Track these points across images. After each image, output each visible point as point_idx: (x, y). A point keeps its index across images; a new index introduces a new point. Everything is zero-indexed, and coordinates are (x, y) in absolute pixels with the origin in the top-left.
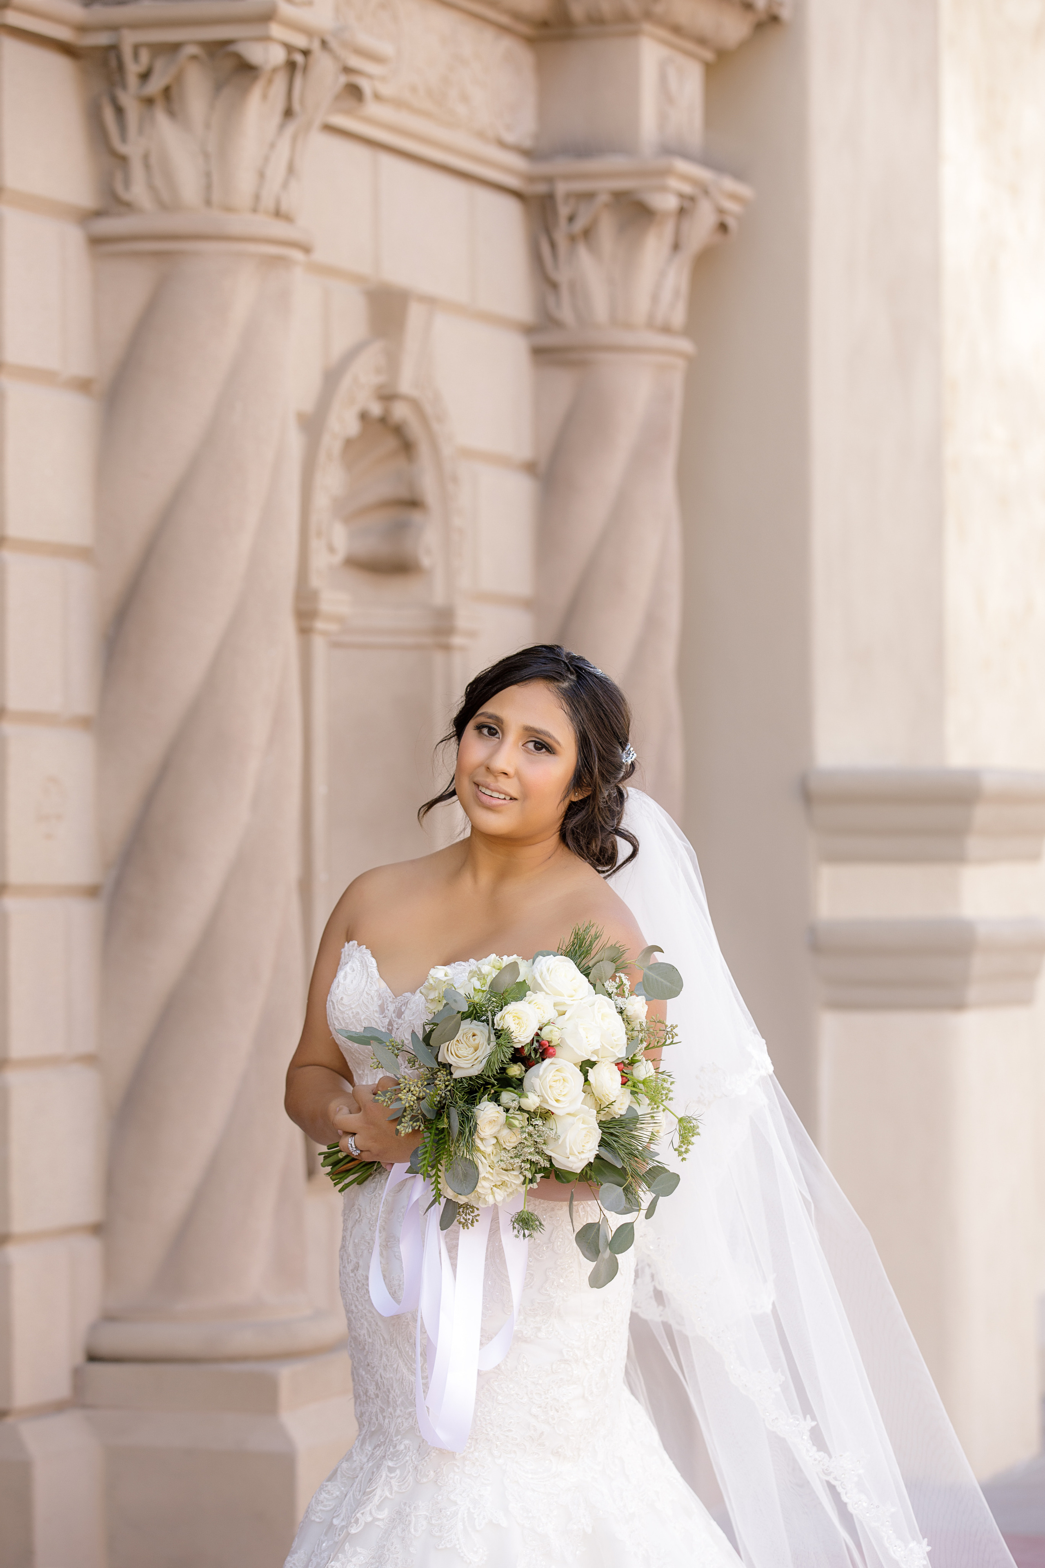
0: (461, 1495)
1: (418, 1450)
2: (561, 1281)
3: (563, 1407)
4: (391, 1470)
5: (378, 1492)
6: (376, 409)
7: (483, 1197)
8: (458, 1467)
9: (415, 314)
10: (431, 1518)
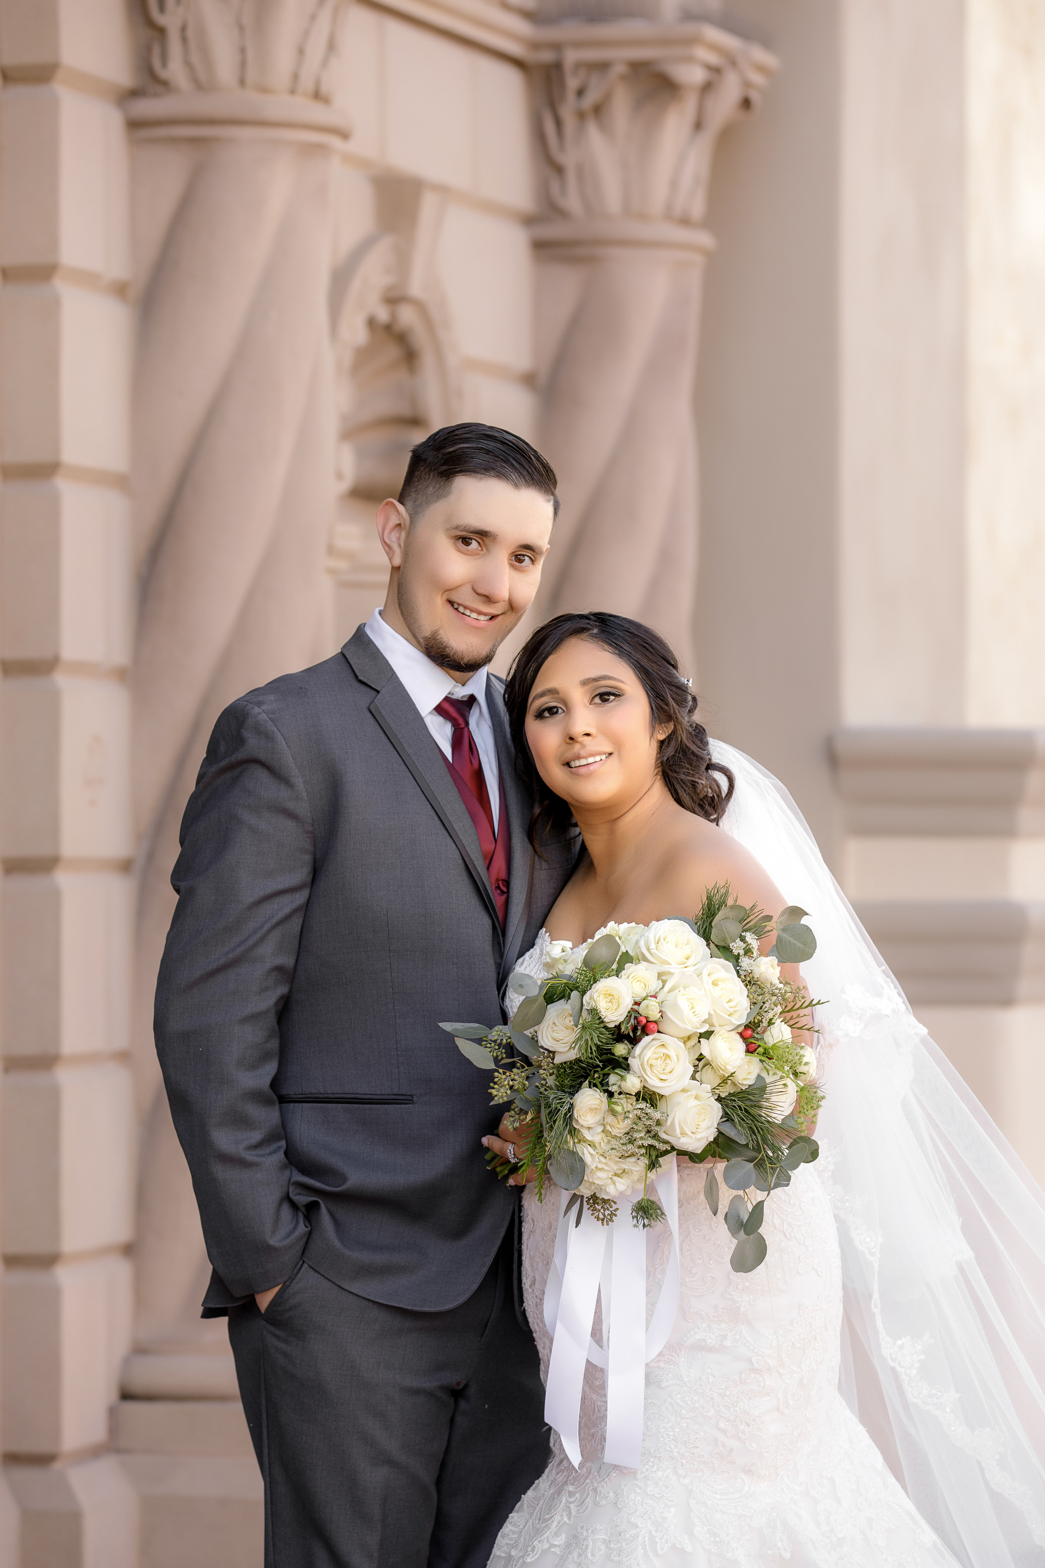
0: (642, 1517)
1: (598, 1472)
2: (747, 1284)
3: (754, 1420)
4: (571, 1494)
5: (557, 1518)
6: (383, 315)
7: (604, 1188)
8: (640, 1488)
9: (429, 203)
10: (609, 1542)
